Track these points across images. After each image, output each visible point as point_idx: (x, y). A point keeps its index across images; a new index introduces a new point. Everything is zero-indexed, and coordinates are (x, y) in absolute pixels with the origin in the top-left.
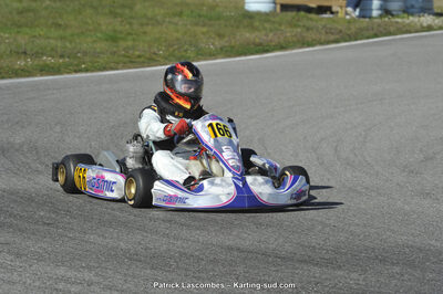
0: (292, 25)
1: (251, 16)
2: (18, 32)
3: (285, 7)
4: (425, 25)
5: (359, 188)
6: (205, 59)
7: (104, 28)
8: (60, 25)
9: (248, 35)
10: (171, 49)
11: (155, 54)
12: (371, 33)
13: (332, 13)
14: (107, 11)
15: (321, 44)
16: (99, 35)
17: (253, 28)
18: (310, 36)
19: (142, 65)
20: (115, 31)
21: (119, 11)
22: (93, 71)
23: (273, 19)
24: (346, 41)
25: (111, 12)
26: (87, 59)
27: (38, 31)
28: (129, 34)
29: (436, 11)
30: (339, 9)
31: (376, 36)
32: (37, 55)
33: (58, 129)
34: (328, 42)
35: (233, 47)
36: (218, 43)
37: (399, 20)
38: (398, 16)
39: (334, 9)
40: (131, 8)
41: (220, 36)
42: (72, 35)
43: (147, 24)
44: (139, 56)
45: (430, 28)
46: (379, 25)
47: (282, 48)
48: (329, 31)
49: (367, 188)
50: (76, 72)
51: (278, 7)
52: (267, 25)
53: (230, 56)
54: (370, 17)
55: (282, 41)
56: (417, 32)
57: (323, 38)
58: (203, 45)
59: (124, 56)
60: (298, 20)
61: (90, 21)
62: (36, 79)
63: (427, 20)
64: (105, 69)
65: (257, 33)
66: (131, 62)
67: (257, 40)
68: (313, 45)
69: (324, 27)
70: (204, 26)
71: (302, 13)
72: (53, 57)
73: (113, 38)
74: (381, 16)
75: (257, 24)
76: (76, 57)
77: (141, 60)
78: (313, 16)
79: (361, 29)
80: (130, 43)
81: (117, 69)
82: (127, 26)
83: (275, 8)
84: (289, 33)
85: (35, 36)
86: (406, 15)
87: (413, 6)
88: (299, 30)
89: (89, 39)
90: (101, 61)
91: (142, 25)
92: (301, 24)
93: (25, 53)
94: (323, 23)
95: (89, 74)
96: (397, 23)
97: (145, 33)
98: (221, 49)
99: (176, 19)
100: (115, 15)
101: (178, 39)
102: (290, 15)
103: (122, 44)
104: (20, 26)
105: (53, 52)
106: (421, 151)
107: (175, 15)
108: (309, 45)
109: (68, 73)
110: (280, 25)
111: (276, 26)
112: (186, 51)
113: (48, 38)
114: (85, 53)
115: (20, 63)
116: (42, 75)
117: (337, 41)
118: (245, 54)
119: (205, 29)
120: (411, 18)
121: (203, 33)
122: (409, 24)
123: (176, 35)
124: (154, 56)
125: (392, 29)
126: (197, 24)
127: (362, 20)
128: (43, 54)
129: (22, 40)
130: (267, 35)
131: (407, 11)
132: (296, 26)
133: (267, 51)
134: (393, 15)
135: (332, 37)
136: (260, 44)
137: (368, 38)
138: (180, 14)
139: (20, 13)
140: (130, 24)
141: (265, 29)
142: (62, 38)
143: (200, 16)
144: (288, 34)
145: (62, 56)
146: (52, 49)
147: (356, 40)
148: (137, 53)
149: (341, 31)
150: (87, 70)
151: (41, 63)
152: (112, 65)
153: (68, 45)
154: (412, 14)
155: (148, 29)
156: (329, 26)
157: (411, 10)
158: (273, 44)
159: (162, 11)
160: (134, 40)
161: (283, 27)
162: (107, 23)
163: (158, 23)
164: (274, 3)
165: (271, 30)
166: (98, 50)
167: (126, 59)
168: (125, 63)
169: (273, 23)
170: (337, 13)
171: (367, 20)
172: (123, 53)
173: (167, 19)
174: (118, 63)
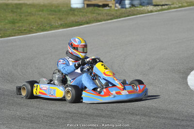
0: (92, 13)
1: (73, 10)
3: (88, 5)
4: (149, 10)
6: (54, 30)
7: (9, 18)
9: (72, 18)
10: (39, 26)
11: (32, 28)
12: (126, 15)
13: (109, 7)
14: (10, 11)
15: (105, 21)
16: (6, 21)
17: (74, 15)
18: (100, 17)
19: (26, 33)
20: (13, 19)
21: (15, 10)
22: (4, 37)
23: (83, 11)
24: (115, 19)
25: (12, 11)
26: (2, 32)
28: (20, 20)
29: (154, 4)
30: (112, 5)
31: (128, 16)
34: (108, 20)
35: (66, 24)
36: (60, 22)
37: (138, 9)
38: (138, 7)
39: (110, 5)
40: (21, 9)
41: (60, 19)
43: (28, 16)
44: (25, 30)
45: (151, 12)
46: (129, 11)
47: (88, 23)
48: (108, 15)
51: (86, 6)
52: (81, 14)
53: (65, 28)
54: (126, 8)
55: (88, 20)
56: (146, 13)
57: (106, 18)
58: (53, 24)
59: (18, 30)
60: (94, 11)
61: (2, 16)
63: (150, 8)
64: (9, 36)
65: (76, 17)
66: (21, 32)
67: (77, 20)
68: (101, 21)
69: (106, 13)
70: (53, 15)
71: (96, 8)
73: (13, 22)
74: (130, 7)
75: (76, 13)
77: (26, 31)
78: (101, 8)
79: (122, 13)
80: (20, 24)
81: (15, 36)
82: (19, 17)
83: (84, 6)
86: (141, 6)
87: (144, 2)
88: (95, 15)
89: (2, 23)
90: (8, 33)
91: (26, 16)
92: (96, 12)
94: (105, 11)
95: (3, 39)
96: (137, 10)
97: (27, 20)
98: (61, 25)
99: (41, 13)
101: (41, 22)
102: (91, 8)
103: (17, 25)
106: (148, 65)
107: (40, 11)
108: (99, 21)
111: (85, 14)
112: (45, 26)
114: (1, 30)
117: (111, 19)
118: (72, 27)
119: (53, 17)
120: (143, 8)
121: (53, 18)
122: (142, 10)
123: (41, 20)
124: (31, 30)
125: (135, 13)
126: (50, 15)
127: (122, 9)
130: (81, 18)
131: (142, 4)
132: (94, 13)
133: (81, 25)
134: (135, 7)
135: (109, 17)
136: (78, 22)
137: (125, 17)
138: (42, 11)
140: (21, 16)
141: (80, 15)
143: (51, 11)
144: (90, 17)
147: (120, 18)
148: (24, 28)
149: (113, 15)
150: (1, 37)
152: (13, 34)
154: (144, 6)
155: (28, 18)
156: (108, 13)
157: (143, 4)
158: (84, 21)
159: (35, 9)
160: (22, 23)
161: (88, 14)
162: (10, 16)
163: (33, 15)
164: (84, 3)
165: (82, 16)
166: (6, 28)
167: (19, 32)
168: (19, 33)
169: (83, 12)
170: (111, 7)
171: (124, 9)
172: (18, 29)
173: (37, 13)
174: (16, 33)
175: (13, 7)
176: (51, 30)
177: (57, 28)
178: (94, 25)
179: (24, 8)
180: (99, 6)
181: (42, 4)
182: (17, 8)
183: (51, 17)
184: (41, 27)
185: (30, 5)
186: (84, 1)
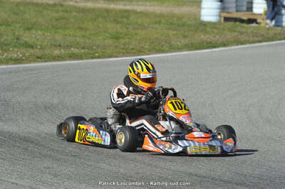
0: (231, 30)
1: (205, 25)
2: (56, 33)
3: (226, 19)
5: (275, 137)
6: (175, 52)
7: (110, 30)
8: (82, 28)
9: (202, 37)
10: (153, 45)
11: (142, 47)
12: (283, 36)
13: (257, 23)
14: (112, 19)
15: (250, 43)
16: (107, 35)
17: (206, 32)
18: (243, 37)
20: (117, 32)
21: (120, 20)
22: (103, 58)
23: (218, 26)
25: (115, 20)
26: (99, 50)
27: (68, 32)
28: (127, 35)
30: (261, 21)
32: (68, 47)
33: (81, 95)
34: (255, 42)
35: (192, 44)
36: (184, 41)
39: (259, 21)
40: (127, 18)
41: (185, 37)
42: (90, 35)
43: (138, 29)
44: (133, 49)
47: (224, 45)
48: (255, 35)
49: (280, 137)
50: (92, 58)
51: (222, 19)
53: (190, 50)
54: (282, 27)
55: (224, 41)
57: (251, 39)
58: (173, 43)
60: (235, 27)
61: (101, 26)
62: (67, 62)
64: (110, 57)
65: (209, 36)
66: (128, 53)
67: (209, 40)
68: (245, 44)
69: (252, 32)
70: (174, 30)
71: (238, 23)
72: (78, 48)
73: (116, 37)
75: (208, 29)
76: (92, 49)
77: (134, 51)
78: (245, 25)
79: (276, 34)
80: (127, 40)
81: (118, 57)
82: (125, 30)
83: (220, 19)
84: (229, 35)
85: (66, 35)
88: (235, 34)
89: (101, 37)
90: (108, 51)
91: (134, 29)
92: (237, 30)
93: (60, 46)
94: (251, 30)
95: (100, 60)
97: (136, 34)
98: (185, 45)
99: (157, 26)
100: (117, 22)
101: (157, 39)
102: (230, 24)
103: (122, 41)
104: (57, 29)
105: (77, 45)
107: (156, 23)
108: (242, 44)
109: (87, 59)
110: (224, 30)
111: (221, 31)
112: (162, 46)
113: (75, 36)
114: (98, 47)
115: (57, 52)
116: (71, 60)
117: (260, 42)
118: (200, 49)
119: (175, 32)
121: (174, 35)
123: (156, 36)
124: (142, 49)
126: (170, 29)
127: (277, 28)
128: (71, 47)
129: (58, 37)
130: (214, 37)
132: (235, 31)
133: (215, 47)
135: (257, 39)
136: (210, 43)
137: (281, 40)
138: (159, 22)
139: (57, 20)
140: (127, 28)
141: (213, 32)
142: (83, 37)
143: (172, 24)
145: (83, 48)
146: (77, 44)
147: (272, 41)
148: (131, 47)
149: (263, 35)
150: (99, 57)
151: (70, 52)
152: (115, 54)
153: (87, 41)
155: (138, 31)
156: (255, 32)
158: (219, 42)
159: (148, 20)
160: (129, 38)
161: (225, 32)
162: (112, 28)
163: (145, 28)
164: (220, 16)
165: (218, 34)
166: (106, 45)
167: (124, 51)
168: (123, 53)
169: (219, 29)
170: (260, 23)
171: (280, 28)
172: (122, 47)
173: (151, 26)
174: (119, 53)
175: (117, 14)
176: (171, 52)
177: (179, 49)
178: (234, 49)
179: (132, 17)
180: (242, 21)
181: (158, 12)
182: (122, 17)
183: (171, 32)
184: (156, 47)
185: (141, 13)
186: (220, 12)
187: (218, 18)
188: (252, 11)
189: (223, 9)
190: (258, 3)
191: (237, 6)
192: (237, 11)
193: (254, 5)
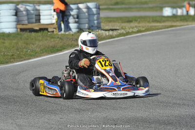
3: (22, 30)
51: (19, 30)
74: (78, 32)
83: (17, 31)
87: (92, 26)
102: (26, 34)
131: (90, 29)
157: (92, 28)
164: (17, 28)
186: (17, 24)
187: (16, 29)
188: (40, 22)
189: (18, 22)
190: (43, 15)
191: (28, 19)
192: (29, 23)
193: (42, 17)
